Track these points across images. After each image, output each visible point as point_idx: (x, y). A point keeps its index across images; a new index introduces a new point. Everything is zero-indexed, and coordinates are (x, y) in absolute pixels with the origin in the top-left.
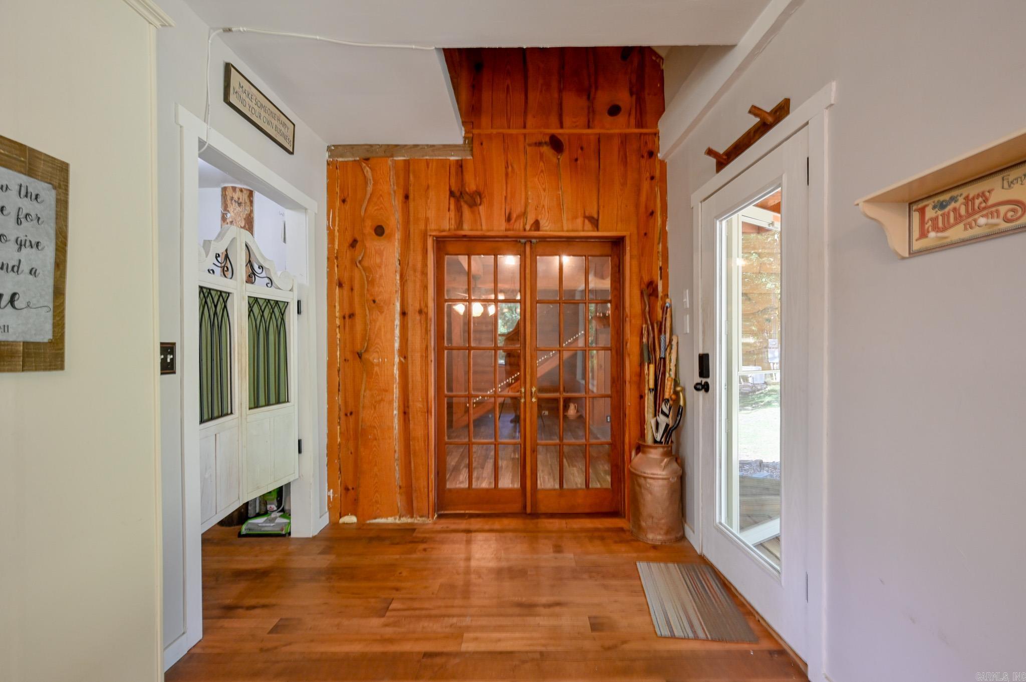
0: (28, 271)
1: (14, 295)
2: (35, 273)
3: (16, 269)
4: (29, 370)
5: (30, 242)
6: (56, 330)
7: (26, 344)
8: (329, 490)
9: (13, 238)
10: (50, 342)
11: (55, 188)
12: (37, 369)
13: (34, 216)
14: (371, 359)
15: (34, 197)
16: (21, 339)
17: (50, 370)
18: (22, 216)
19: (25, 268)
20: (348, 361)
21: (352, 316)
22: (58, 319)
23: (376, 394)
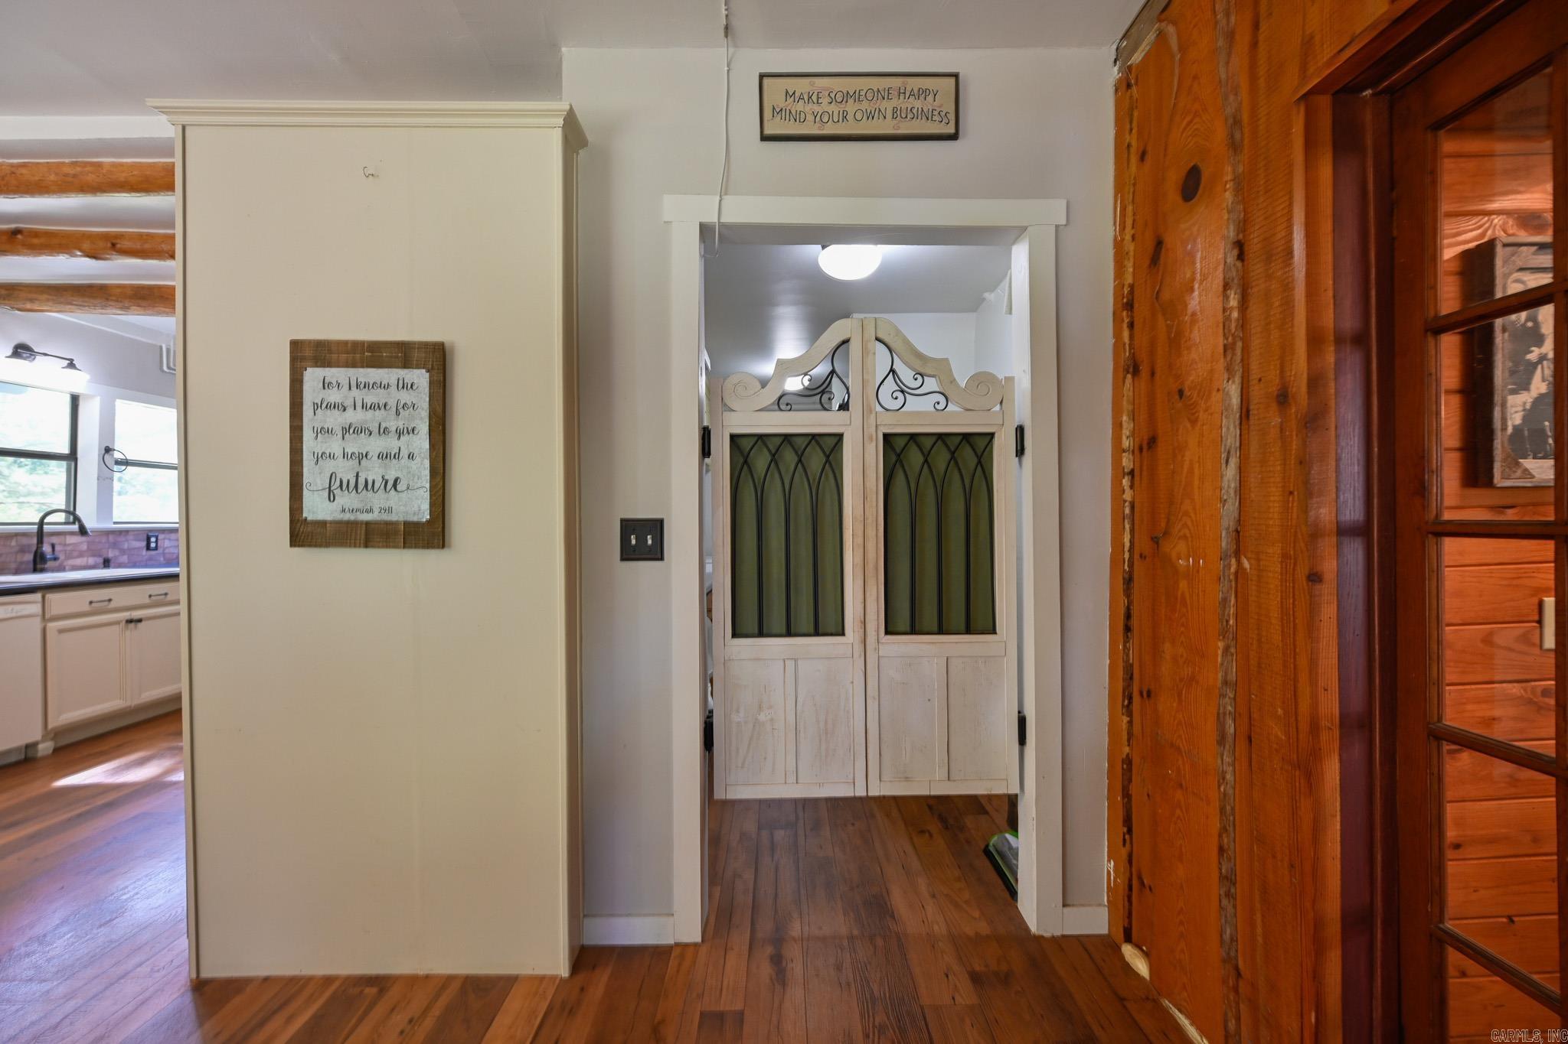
0: (407, 457)
1: (396, 480)
2: (413, 457)
3: (397, 456)
4: (410, 547)
5: (407, 428)
6: (433, 509)
7: (406, 524)
8: (1109, 861)
9: (394, 429)
10: (428, 522)
11: (428, 371)
12: (416, 546)
13: (410, 404)
14: (1174, 556)
15: (409, 386)
16: (401, 519)
17: (428, 548)
18: (400, 407)
19: (404, 453)
20: (1145, 557)
21: (1152, 441)
22: (434, 498)
23: (1182, 656)
